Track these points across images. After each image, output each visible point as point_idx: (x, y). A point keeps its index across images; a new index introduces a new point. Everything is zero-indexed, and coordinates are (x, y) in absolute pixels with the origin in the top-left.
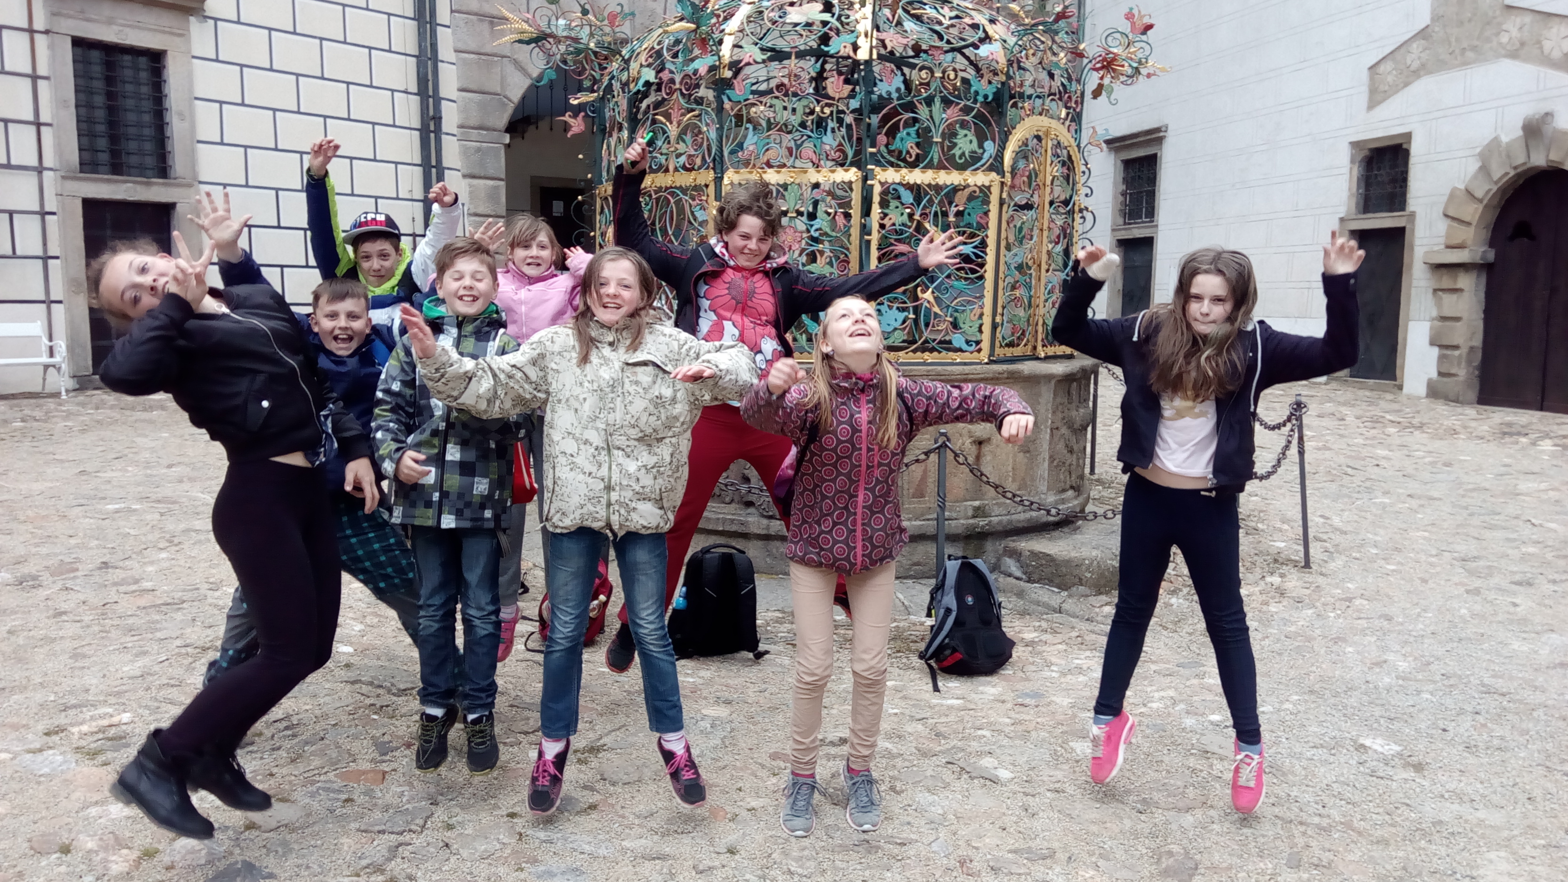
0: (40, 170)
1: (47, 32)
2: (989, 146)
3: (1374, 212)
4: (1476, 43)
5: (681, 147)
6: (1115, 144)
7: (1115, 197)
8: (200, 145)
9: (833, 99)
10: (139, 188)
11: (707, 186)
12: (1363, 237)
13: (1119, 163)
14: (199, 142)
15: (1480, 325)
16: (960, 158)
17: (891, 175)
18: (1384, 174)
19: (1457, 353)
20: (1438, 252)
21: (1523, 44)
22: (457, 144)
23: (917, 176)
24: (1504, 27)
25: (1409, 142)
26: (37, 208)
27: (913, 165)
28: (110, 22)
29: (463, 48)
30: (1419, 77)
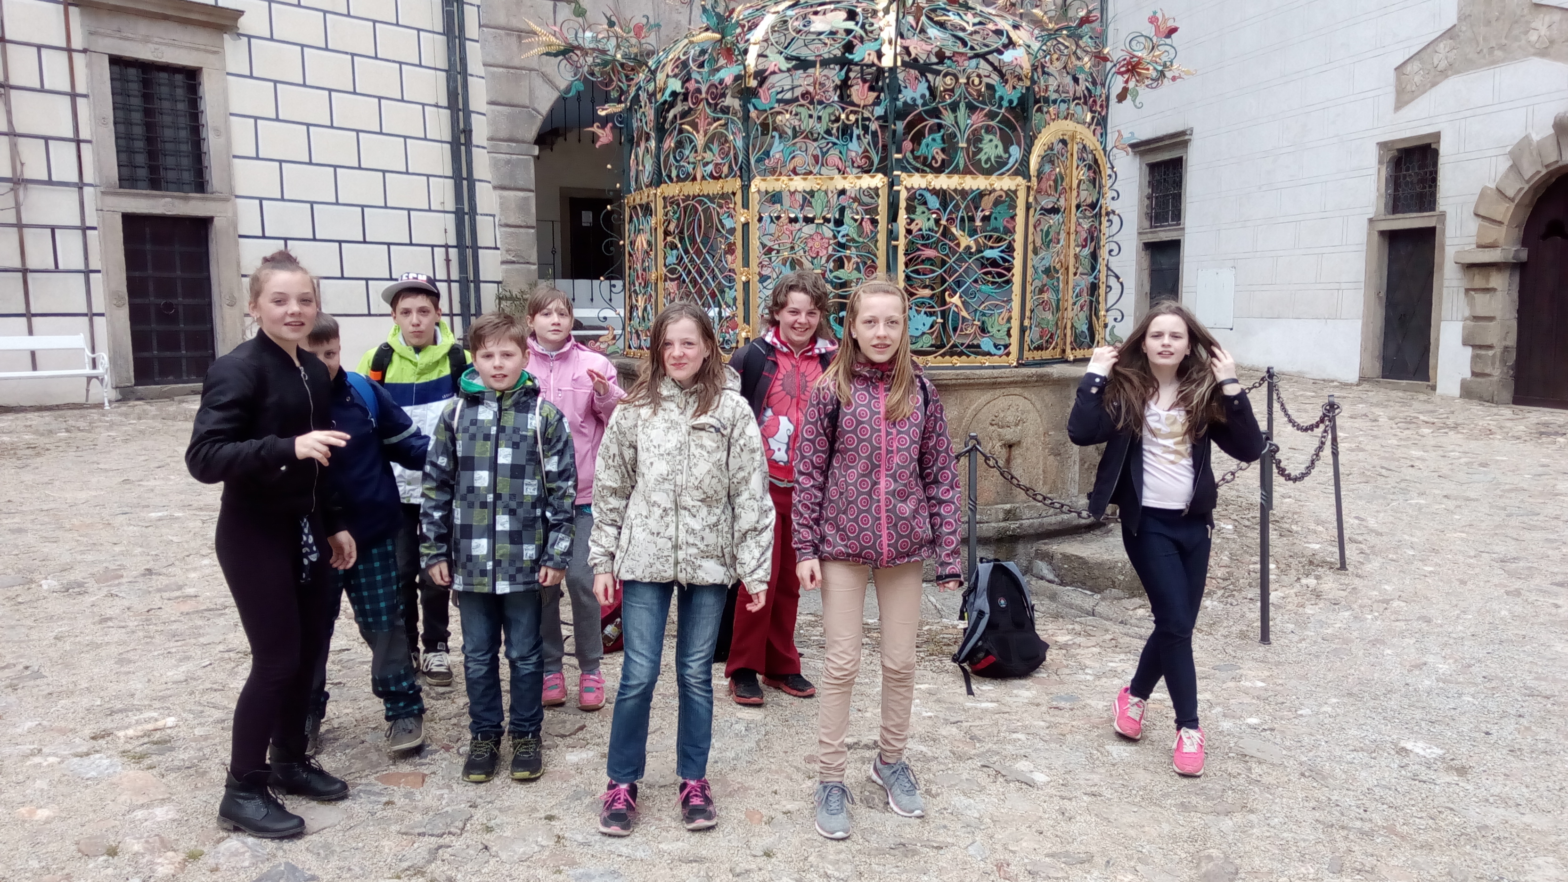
0: (80, 186)
1: (85, 51)
2: (1016, 152)
3: (1404, 213)
4: (1504, 41)
5: (708, 156)
6: (1140, 148)
7: (1141, 201)
8: (237, 161)
9: (859, 106)
10: (177, 202)
11: (734, 194)
12: (1392, 238)
13: (1144, 166)
14: (235, 157)
15: (1514, 324)
16: (986, 163)
17: (917, 181)
18: (1413, 174)
19: (1490, 353)
20: (1469, 251)
21: (1552, 42)
22: (487, 155)
23: (943, 182)
24: (1533, 25)
25: (1438, 142)
26: (78, 224)
27: (939, 171)
28: (146, 40)
29: (492, 61)
30: (1447, 77)
